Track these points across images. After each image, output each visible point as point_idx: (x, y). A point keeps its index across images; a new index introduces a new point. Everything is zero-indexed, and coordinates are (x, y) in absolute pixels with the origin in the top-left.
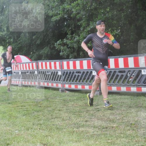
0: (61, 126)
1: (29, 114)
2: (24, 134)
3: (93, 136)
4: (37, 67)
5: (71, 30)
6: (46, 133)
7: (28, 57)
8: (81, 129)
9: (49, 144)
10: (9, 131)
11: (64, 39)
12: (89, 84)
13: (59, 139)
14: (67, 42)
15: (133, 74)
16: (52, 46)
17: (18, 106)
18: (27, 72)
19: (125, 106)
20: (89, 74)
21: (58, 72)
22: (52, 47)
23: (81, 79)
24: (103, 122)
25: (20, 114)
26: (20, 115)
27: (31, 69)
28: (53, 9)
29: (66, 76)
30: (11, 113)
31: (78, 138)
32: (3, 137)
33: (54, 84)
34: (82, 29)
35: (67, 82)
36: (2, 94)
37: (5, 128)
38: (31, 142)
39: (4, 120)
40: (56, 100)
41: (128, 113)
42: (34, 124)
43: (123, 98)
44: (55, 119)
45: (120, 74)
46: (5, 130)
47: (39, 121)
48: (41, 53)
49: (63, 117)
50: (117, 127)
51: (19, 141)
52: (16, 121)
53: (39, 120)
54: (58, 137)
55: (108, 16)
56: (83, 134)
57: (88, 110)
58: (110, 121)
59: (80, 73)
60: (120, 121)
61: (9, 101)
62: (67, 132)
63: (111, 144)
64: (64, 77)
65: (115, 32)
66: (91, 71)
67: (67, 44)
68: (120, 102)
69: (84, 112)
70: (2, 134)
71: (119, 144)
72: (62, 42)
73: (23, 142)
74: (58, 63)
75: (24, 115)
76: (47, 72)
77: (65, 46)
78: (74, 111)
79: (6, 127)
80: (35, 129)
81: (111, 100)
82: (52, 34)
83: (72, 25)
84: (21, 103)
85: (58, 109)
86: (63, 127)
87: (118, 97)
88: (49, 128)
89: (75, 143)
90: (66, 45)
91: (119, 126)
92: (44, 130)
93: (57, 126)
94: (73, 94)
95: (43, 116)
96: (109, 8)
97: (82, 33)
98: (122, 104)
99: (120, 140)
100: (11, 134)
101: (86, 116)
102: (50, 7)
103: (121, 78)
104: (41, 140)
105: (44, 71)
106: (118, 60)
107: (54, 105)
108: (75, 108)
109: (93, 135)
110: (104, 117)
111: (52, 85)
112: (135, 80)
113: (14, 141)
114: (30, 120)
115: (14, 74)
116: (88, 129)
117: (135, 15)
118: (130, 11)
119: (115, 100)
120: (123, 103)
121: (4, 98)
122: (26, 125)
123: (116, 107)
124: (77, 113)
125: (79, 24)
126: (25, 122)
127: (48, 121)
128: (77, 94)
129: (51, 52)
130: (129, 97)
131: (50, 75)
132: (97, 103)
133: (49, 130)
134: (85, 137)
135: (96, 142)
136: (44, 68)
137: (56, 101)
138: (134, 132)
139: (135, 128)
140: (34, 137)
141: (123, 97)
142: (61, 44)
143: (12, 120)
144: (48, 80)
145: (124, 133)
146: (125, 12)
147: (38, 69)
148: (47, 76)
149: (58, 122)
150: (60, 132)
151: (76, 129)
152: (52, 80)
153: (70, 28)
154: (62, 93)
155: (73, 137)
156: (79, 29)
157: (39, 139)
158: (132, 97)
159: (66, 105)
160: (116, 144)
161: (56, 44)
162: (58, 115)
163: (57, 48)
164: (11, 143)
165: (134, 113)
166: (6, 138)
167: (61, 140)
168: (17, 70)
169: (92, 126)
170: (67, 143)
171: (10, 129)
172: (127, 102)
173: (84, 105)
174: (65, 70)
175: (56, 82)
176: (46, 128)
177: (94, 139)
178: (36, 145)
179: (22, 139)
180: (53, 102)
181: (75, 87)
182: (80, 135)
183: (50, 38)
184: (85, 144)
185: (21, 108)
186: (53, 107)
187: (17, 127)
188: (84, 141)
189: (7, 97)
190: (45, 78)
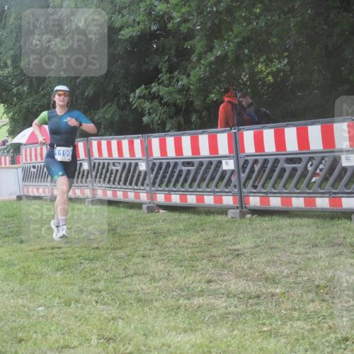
0: (149, 293)
1: (69, 267)
2: (59, 316)
3: (225, 316)
4: (87, 151)
5: (168, 60)
8: (197, 301)
9: (119, 339)
10: (22, 309)
11: (151, 83)
12: (214, 192)
13: (145, 326)
14: (158, 91)
15: (321, 166)
16: (123, 101)
17: (43, 247)
19: (302, 242)
20: (213, 167)
21: (140, 164)
22: (122, 104)
23: (194, 180)
24: (250, 283)
25: (48, 266)
26: (49, 269)
28: (125, 12)
29: (158, 173)
30: (26, 266)
31: (190, 323)
32: (9, 323)
33: (129, 193)
34: (194, 58)
35: (160, 189)
36: (4, 219)
37: (12, 301)
38: (76, 334)
39: (9, 282)
40: (136, 232)
41: (309, 259)
42: (82, 291)
43: (296, 225)
44: (134, 279)
45: (289, 167)
46: (12, 307)
47: (96, 283)
48: (97, 118)
49: (151, 273)
50: (284, 293)
51: (47, 331)
52: (40, 285)
53: (95, 281)
54: (142, 321)
55: (259, 26)
56: (202, 312)
57: (213, 254)
58: (267, 279)
59: (193, 166)
60: (291, 280)
62: (163, 309)
63: (270, 336)
64: (152, 176)
65: (275, 66)
66: (219, 159)
67: (159, 95)
68: (289, 235)
69: (202, 259)
70: (5, 315)
71: (290, 334)
72: (147, 92)
73: (58, 333)
74: (137, 143)
75: (57, 270)
76: (111, 164)
77: (156, 100)
78: (179, 258)
79: (14, 299)
80: (84, 303)
81: (269, 229)
82: (122, 71)
83: (170, 49)
85: (141, 253)
86: (152, 298)
87: (285, 222)
88: (119, 300)
89: (182, 335)
90: (157, 98)
91: (288, 292)
92: (108, 304)
93: (138, 294)
94: (177, 217)
95: (104, 270)
96: (259, 5)
97: (195, 67)
98: (296, 238)
99: (292, 326)
100: (29, 317)
101: (208, 270)
102: (117, 7)
103: (291, 176)
104: (101, 329)
105: (104, 163)
106: (283, 132)
107: (131, 243)
108: (181, 251)
109: (225, 314)
110: (252, 271)
111: (125, 195)
112: (326, 179)
113: (36, 332)
114: (72, 282)
115: (32, 169)
116: (213, 301)
117: (322, 22)
118: (309, 12)
119: (278, 230)
120: (299, 235)
121: (9, 228)
122: (65, 292)
123: (279, 246)
124: (186, 262)
125: (189, 47)
126: (62, 287)
127: (118, 282)
128: (184, 216)
129: (121, 116)
130: (311, 220)
131: (120, 171)
132: (234, 236)
133: (120, 304)
134: (207, 319)
135: (233, 330)
136: (105, 154)
137: (135, 235)
138: (325, 305)
139: (327, 297)
140: (82, 321)
141: (297, 221)
142: (144, 95)
143: (30, 281)
144: (114, 183)
145: (299, 309)
146: (298, 15)
147: (90, 158)
148: (112, 173)
149: (140, 285)
150: (146, 309)
151: (185, 302)
152: (125, 184)
153: (167, 57)
154: (150, 214)
155: (178, 321)
156: (189, 59)
157: (94, 326)
158: (319, 222)
159: (160, 243)
160: (281, 336)
161: (132, 95)
162: (140, 267)
163: (135, 106)
164: (27, 336)
165: (324, 261)
166: (15, 325)
167: (149, 327)
168: (39, 160)
169: (223, 294)
170: (163, 336)
171: (26, 303)
172: (307, 235)
173: (203, 242)
174: (155, 159)
175: (134, 189)
176: (112, 299)
177: (227, 323)
178: (88, 340)
179: (53, 328)
180: (129, 236)
181: (180, 198)
182: (195, 315)
183: (117, 82)
184: (208, 336)
185: (50, 251)
186: (128, 249)
187: (41, 297)
188: (205, 330)
189: (17, 227)
190: (107, 179)
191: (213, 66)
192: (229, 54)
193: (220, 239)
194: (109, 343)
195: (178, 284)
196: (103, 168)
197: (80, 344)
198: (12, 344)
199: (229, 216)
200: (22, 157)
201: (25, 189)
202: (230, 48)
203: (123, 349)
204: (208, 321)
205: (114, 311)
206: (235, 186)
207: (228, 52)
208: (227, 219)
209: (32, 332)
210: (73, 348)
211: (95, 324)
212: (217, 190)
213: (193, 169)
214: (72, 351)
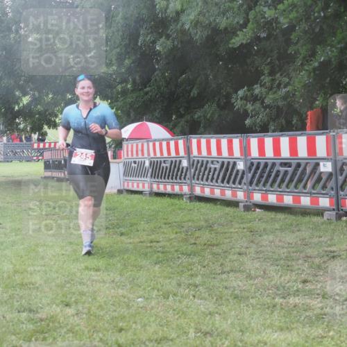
0: (245, 290)
1: (167, 260)
2: (158, 308)
3: (321, 316)
4: (187, 149)
5: (270, 63)
6: (210, 306)
7: (166, 127)
8: (292, 300)
9: (216, 333)
10: (122, 299)
11: (253, 85)
12: (311, 193)
13: (241, 322)
16: (223, 101)
17: (142, 240)
18: (164, 161)
21: (238, 163)
22: (222, 104)
23: (291, 180)
25: (147, 259)
26: (149, 261)
27: (173, 154)
28: (229, 14)
29: (255, 173)
30: (125, 257)
31: (285, 322)
32: (109, 313)
33: (226, 191)
35: (257, 188)
37: (113, 291)
38: (175, 327)
39: (110, 273)
40: (232, 230)
42: (179, 285)
44: (230, 275)
46: (112, 297)
47: (193, 278)
48: (196, 116)
49: (248, 271)
51: (146, 322)
52: (139, 277)
53: (192, 275)
54: (239, 317)
56: (298, 312)
57: (308, 255)
59: (290, 167)
61: (123, 230)
62: (259, 306)
64: (250, 175)
66: (317, 161)
67: (261, 97)
69: (298, 260)
70: (106, 304)
72: (249, 94)
73: (157, 325)
74: (236, 142)
75: (156, 263)
76: (210, 162)
77: (258, 102)
78: (274, 257)
79: (114, 289)
80: (182, 297)
83: (272, 51)
84: (150, 235)
85: (238, 250)
86: (248, 295)
88: (216, 295)
89: (278, 333)
90: (259, 100)
92: (205, 299)
93: (235, 290)
94: (273, 216)
95: (201, 266)
100: (128, 307)
101: (303, 270)
102: (222, 9)
104: (199, 323)
105: (203, 161)
107: (228, 241)
108: (277, 251)
109: (321, 314)
111: (223, 193)
113: (135, 323)
115: (133, 165)
116: (308, 301)
121: (110, 220)
122: (163, 286)
124: (282, 262)
125: (293, 52)
126: (160, 280)
127: (214, 278)
128: (280, 216)
129: (219, 116)
131: (218, 170)
132: (330, 238)
133: (217, 300)
134: (303, 318)
135: (329, 331)
136: (204, 153)
137: (231, 233)
140: (180, 314)
143: (130, 273)
147: (189, 156)
148: (210, 171)
149: (236, 282)
151: (281, 300)
152: (223, 182)
153: (269, 60)
154: (246, 213)
155: (274, 319)
157: (192, 320)
159: (256, 242)
161: (234, 96)
162: (236, 265)
163: (237, 107)
164: (127, 326)
166: (116, 314)
167: (246, 323)
168: (140, 156)
169: (318, 294)
170: (259, 333)
171: (126, 293)
173: (299, 242)
174: (253, 159)
176: (209, 295)
177: (323, 324)
178: (186, 333)
179: (152, 319)
180: (226, 233)
181: (277, 198)
182: (291, 314)
183: (220, 81)
184: (303, 335)
185: (149, 245)
186: (225, 246)
187: (141, 289)
188: (301, 329)
189: (118, 220)
190: (205, 177)
191: (317, 72)
192: (333, 59)
193: (316, 240)
194: (206, 338)
195: (273, 282)
196: (202, 166)
197: (178, 337)
198: (113, 332)
199: (325, 218)
200: (124, 152)
201: (126, 184)
202: (333, 54)
203: (220, 343)
204: (304, 320)
205: (211, 307)
206: (332, 189)
207: (331, 58)
208: (322, 220)
209: (131, 322)
210: (172, 340)
211: (193, 318)
212: (313, 191)
213: (290, 170)
214: (171, 343)
